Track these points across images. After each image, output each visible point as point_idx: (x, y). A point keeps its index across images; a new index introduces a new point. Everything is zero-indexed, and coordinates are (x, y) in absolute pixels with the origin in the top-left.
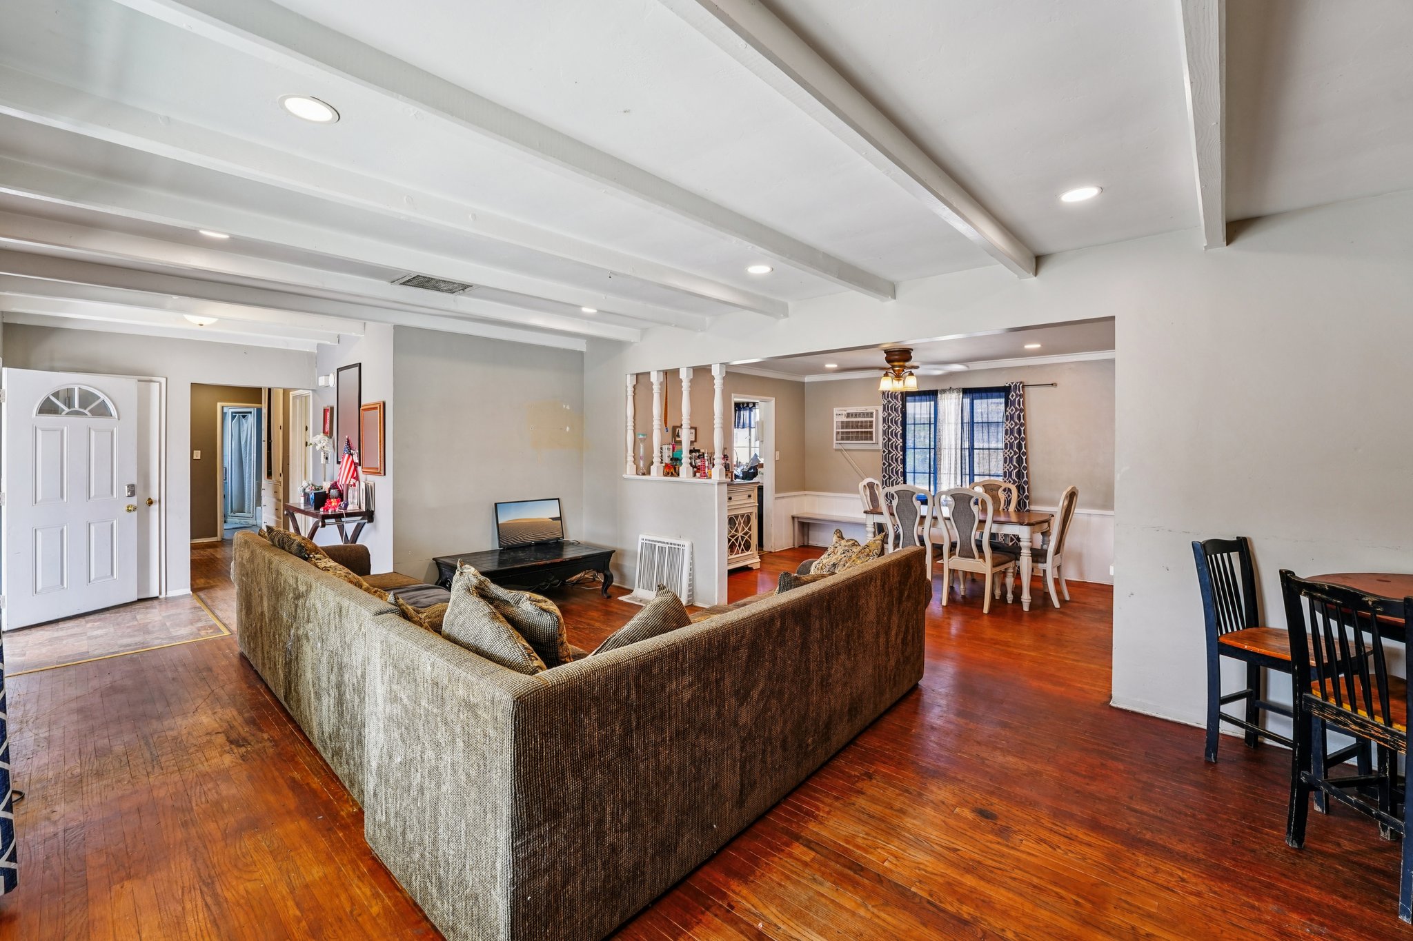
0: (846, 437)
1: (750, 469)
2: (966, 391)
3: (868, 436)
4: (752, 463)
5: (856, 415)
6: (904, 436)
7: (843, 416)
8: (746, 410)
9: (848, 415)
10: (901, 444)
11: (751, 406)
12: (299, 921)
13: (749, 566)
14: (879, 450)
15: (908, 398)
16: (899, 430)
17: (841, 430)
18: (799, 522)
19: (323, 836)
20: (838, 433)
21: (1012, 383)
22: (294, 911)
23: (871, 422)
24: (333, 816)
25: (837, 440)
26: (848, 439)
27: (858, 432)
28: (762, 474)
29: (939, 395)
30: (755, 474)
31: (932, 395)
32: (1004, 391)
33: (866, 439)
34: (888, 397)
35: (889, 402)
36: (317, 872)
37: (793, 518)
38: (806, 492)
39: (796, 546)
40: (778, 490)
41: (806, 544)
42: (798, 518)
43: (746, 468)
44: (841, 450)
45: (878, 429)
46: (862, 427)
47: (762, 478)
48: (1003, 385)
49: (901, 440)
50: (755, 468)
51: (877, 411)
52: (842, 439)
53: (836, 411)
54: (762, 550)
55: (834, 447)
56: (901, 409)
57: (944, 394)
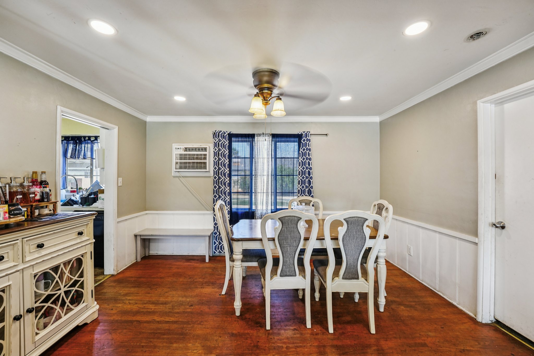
0: (183, 166)
1: (90, 194)
2: (274, 136)
3: (203, 166)
4: (92, 189)
5: (192, 149)
6: (230, 166)
7: (182, 150)
8: (88, 143)
9: (186, 149)
10: (228, 172)
11: (92, 139)
13: (80, 325)
14: (210, 177)
15: (233, 139)
16: (227, 161)
17: (179, 161)
18: (141, 239)
20: (177, 163)
21: (304, 132)
23: (205, 155)
25: (176, 169)
26: (185, 168)
27: (194, 162)
28: (103, 199)
29: (256, 138)
30: (95, 200)
31: (250, 137)
32: (298, 137)
33: (201, 168)
34: (219, 137)
35: (220, 140)
37: (136, 236)
38: (147, 212)
39: (139, 260)
40: (120, 214)
41: (147, 255)
42: (140, 236)
43: (85, 194)
44: (179, 177)
45: (210, 161)
46: (197, 159)
47: (102, 203)
48: (297, 133)
49: (228, 169)
50: (96, 194)
51: (209, 147)
52: (181, 168)
53: (175, 146)
54: (103, 273)
55: (173, 175)
56: (228, 146)
57: (259, 138)
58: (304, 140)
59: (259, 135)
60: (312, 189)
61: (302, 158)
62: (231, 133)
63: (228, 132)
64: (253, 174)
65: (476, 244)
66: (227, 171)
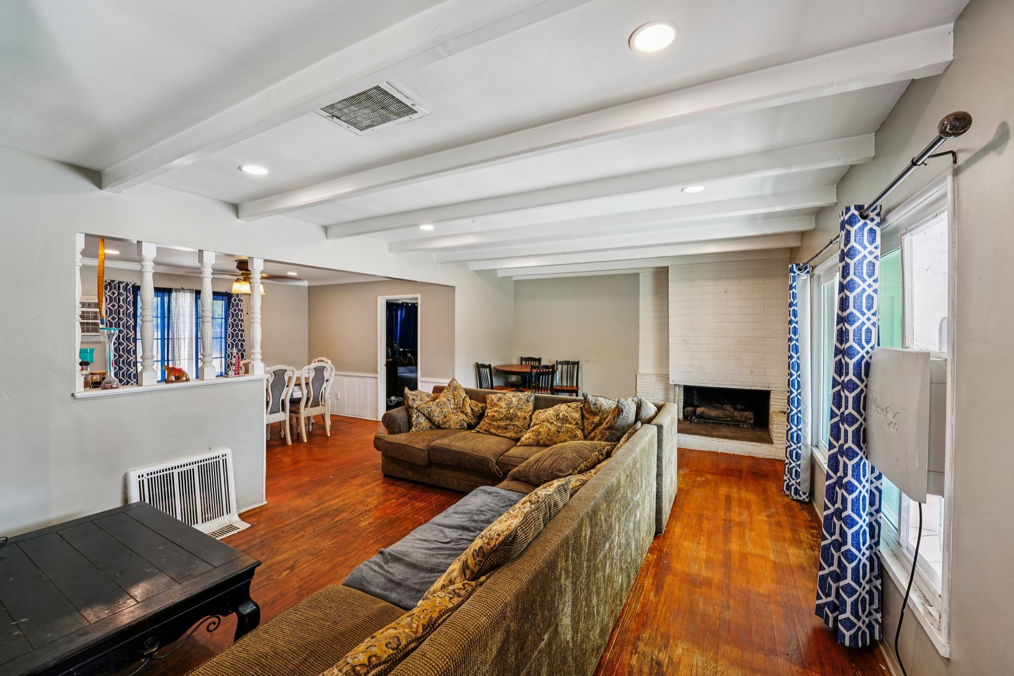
2: (197, 293)
12: (703, 535)
19: (672, 553)
22: (703, 539)
24: (659, 559)
32: (227, 296)
33: (92, 332)
36: (686, 544)
48: (225, 292)
56: (133, 302)
57: (178, 294)
58: (235, 300)
59: (177, 290)
60: (244, 342)
61: (233, 319)
62: (136, 285)
63: (132, 284)
64: (170, 337)
65: (377, 378)
66: (131, 334)
